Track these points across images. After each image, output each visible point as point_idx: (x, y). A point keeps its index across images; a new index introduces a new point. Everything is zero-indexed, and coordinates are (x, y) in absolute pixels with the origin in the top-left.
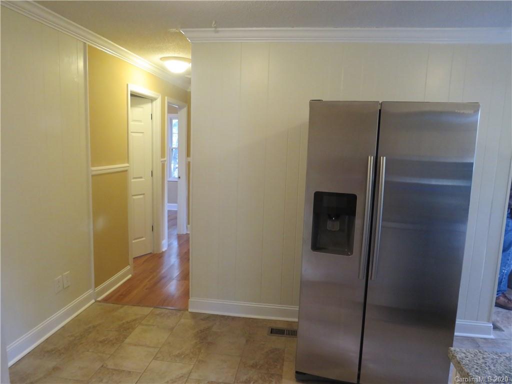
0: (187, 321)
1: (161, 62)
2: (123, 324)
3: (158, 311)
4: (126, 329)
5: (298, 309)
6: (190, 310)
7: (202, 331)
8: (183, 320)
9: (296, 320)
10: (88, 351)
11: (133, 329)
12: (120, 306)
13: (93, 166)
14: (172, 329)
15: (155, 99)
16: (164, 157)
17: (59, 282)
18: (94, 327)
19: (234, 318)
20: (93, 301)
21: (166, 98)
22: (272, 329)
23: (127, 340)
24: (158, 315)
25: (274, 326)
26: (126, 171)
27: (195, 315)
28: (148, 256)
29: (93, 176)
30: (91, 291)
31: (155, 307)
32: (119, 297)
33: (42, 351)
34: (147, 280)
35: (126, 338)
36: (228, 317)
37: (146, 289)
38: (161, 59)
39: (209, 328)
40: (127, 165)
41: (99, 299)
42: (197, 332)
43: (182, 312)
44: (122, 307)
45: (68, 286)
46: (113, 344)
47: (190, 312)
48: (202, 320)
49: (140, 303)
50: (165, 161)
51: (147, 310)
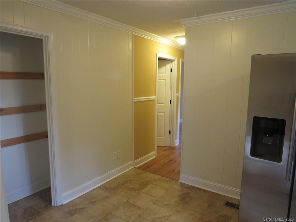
0: (177, 187)
1: (175, 39)
2: (144, 181)
3: (163, 178)
4: (144, 184)
5: (240, 191)
6: (180, 181)
7: (183, 194)
8: (175, 186)
9: (239, 198)
10: (123, 192)
11: (148, 185)
12: (145, 172)
13: (135, 97)
14: (168, 189)
15: (174, 60)
16: (179, 93)
17: (115, 155)
18: (130, 180)
19: (205, 191)
20: (133, 167)
21: (181, 59)
22: (227, 202)
23: (143, 191)
24: (162, 180)
25: (229, 201)
26: (155, 100)
27: (182, 185)
28: (167, 147)
29: (135, 102)
30: (131, 162)
31: (162, 176)
32: (146, 168)
33: (104, 187)
34: (163, 160)
35: (143, 189)
36: (202, 189)
37: (161, 165)
38: (175, 38)
39: (188, 193)
40: (155, 97)
41: (136, 167)
42: (181, 194)
43: (176, 181)
44: (145, 173)
45: (120, 158)
46: (136, 191)
47: (180, 182)
48: (185, 188)
49: (155, 172)
50: (179, 95)
51: (157, 177)
